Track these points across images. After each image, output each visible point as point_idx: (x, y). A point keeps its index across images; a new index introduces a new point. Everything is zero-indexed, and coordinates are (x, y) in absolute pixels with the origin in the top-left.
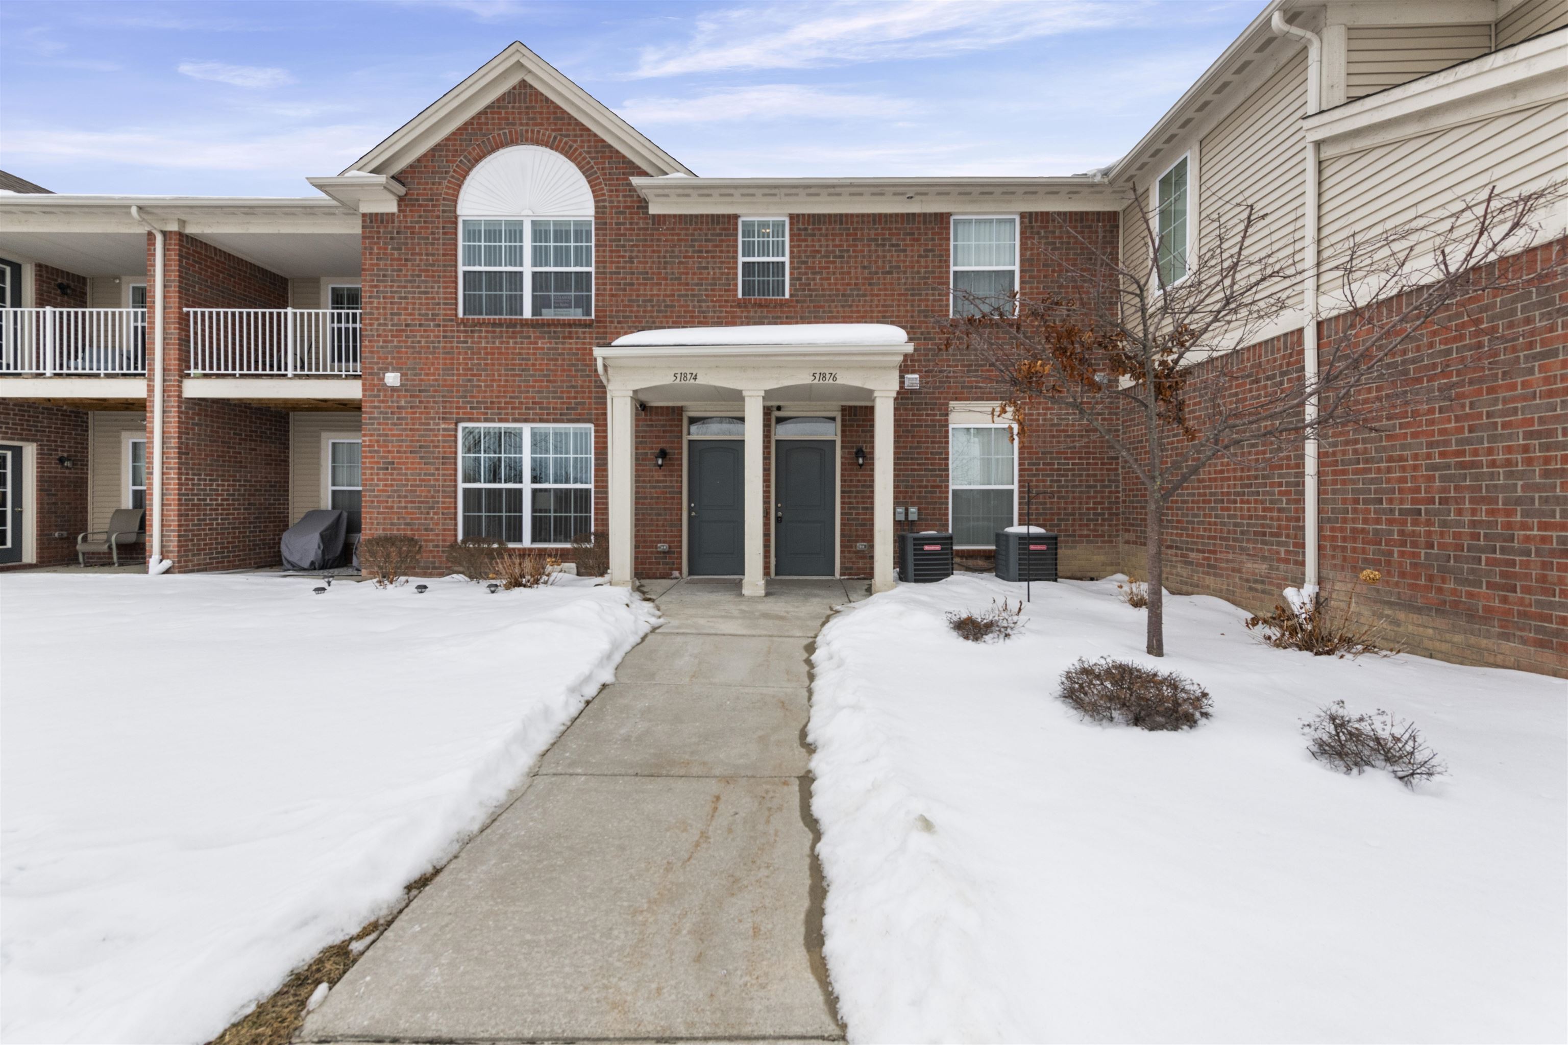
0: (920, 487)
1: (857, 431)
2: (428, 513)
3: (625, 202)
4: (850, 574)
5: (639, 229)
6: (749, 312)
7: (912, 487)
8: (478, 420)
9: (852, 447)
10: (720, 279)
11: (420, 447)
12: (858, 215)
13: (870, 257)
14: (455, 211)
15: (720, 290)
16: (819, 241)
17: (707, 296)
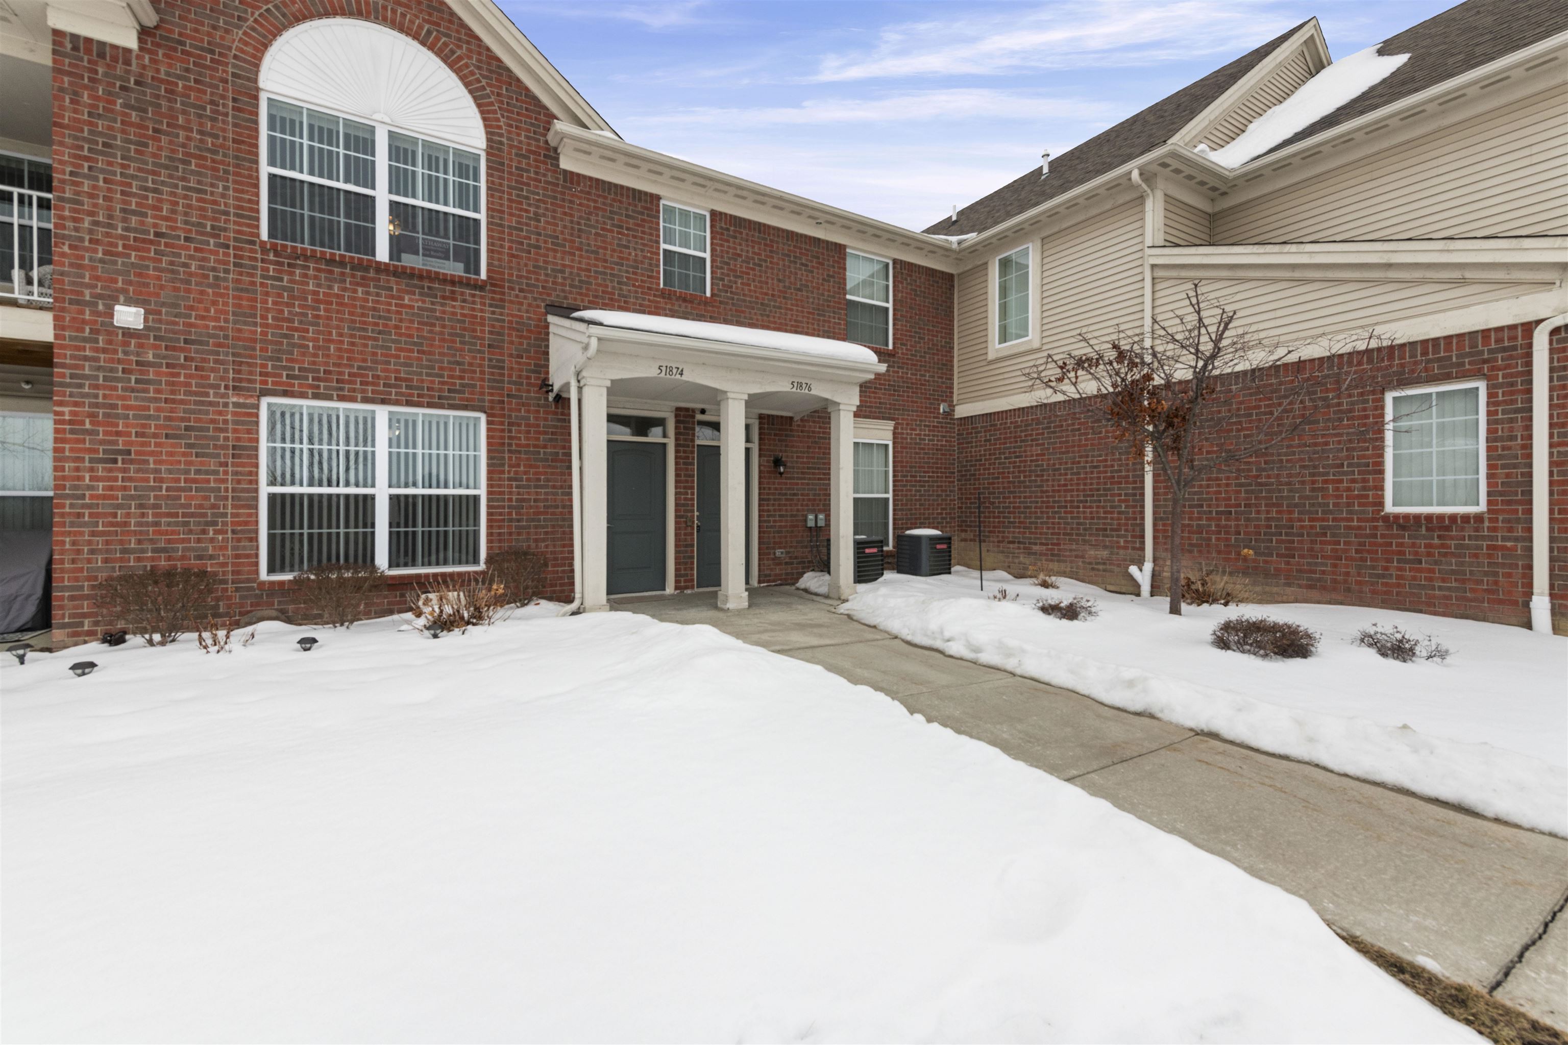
1: (774, 440)
3: (529, 144)
4: (768, 581)
5: (547, 182)
6: (673, 305)
7: (819, 495)
9: (770, 456)
12: (774, 228)
13: (785, 271)
14: (256, 81)
15: (643, 275)
16: (740, 245)
17: (627, 278)
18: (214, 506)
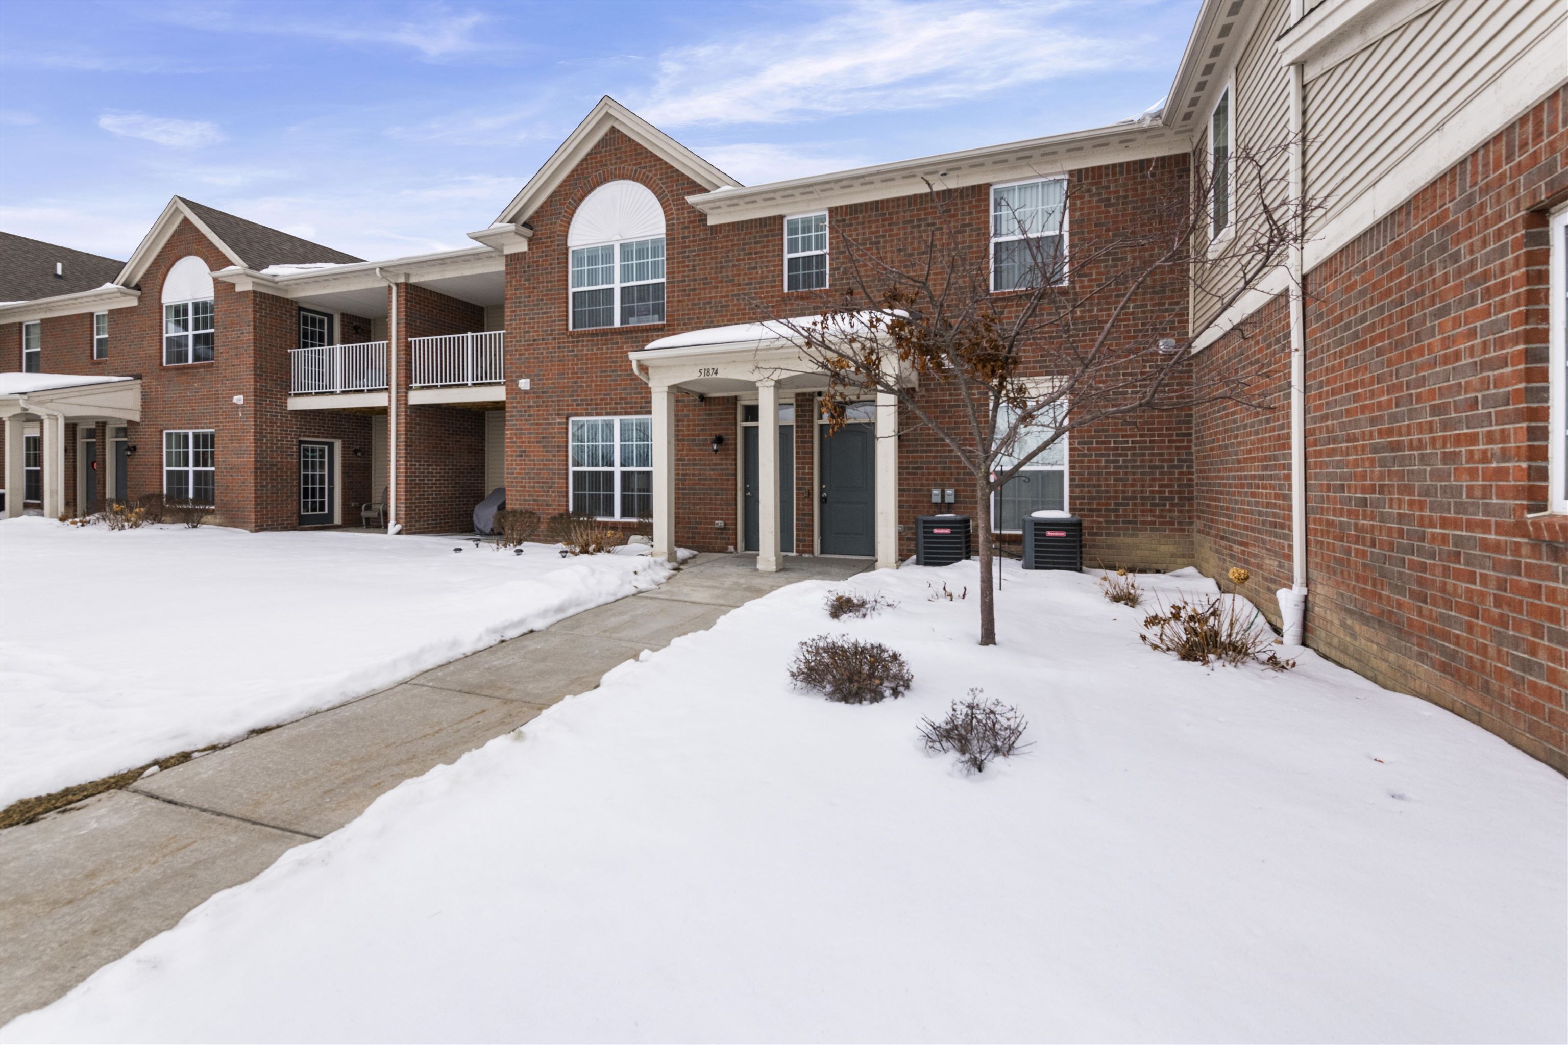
0: (958, 468)
2: (548, 492)
3: (689, 217)
5: (700, 240)
6: (792, 304)
7: (950, 468)
8: (581, 415)
10: (767, 277)
11: (543, 438)
12: (893, 200)
13: (906, 239)
14: (566, 244)
15: (767, 287)
16: (856, 229)
17: (755, 293)
18: (551, 478)
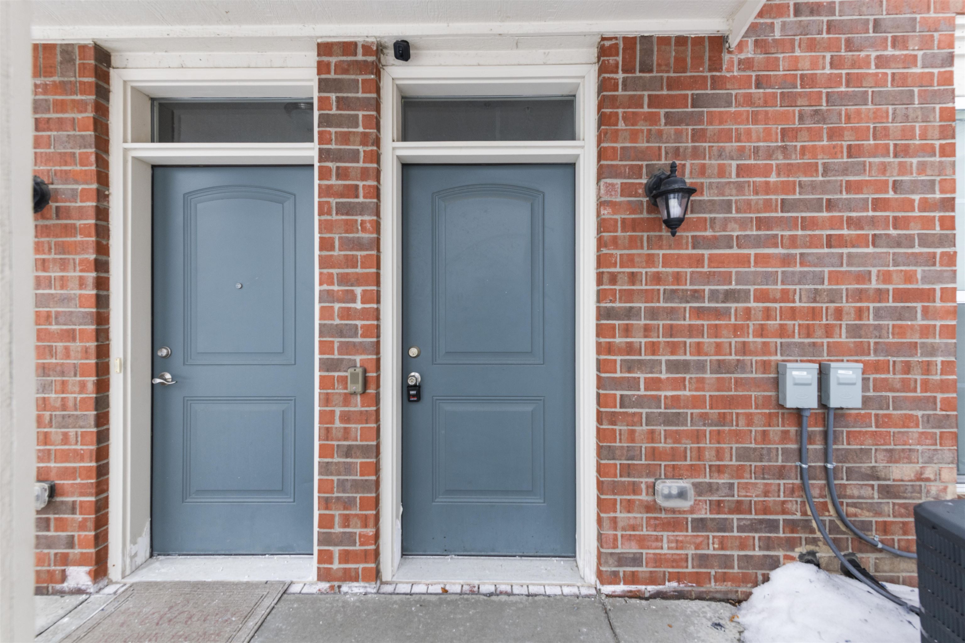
0: (860, 295)
1: (652, 119)
4: (633, 579)
7: (833, 296)
9: (636, 172)
